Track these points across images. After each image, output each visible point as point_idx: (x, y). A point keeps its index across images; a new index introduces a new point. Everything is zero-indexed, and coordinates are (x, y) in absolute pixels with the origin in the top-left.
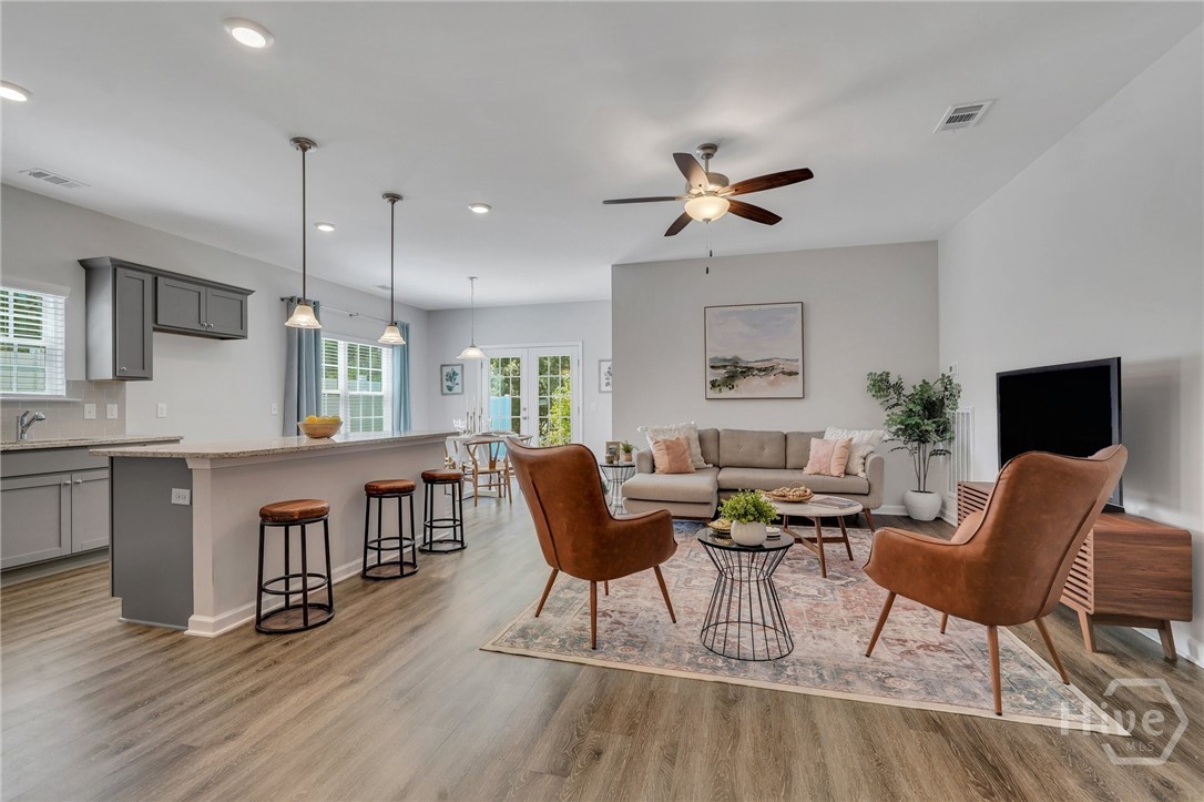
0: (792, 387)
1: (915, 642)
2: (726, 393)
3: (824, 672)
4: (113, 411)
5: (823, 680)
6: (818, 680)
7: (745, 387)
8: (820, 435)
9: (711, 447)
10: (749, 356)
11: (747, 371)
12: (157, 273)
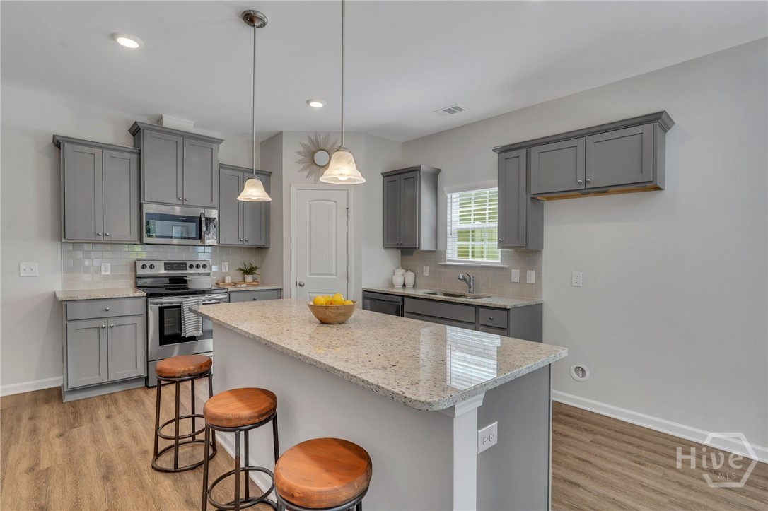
4: (531, 277)
12: (527, 146)
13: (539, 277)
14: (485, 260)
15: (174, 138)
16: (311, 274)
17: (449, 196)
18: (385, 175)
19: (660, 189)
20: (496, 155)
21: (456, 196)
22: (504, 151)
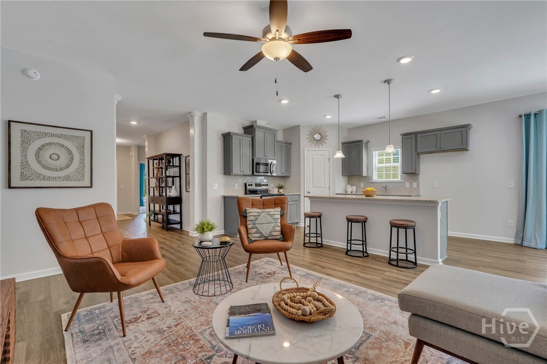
1: (142, 321)
3: (176, 290)
4: (415, 185)
5: (175, 287)
6: (176, 287)
12: (416, 134)
13: (418, 185)
14: (392, 179)
15: (263, 130)
16: (313, 187)
17: (374, 152)
18: (343, 144)
19: (467, 150)
20: (401, 136)
21: (377, 152)
22: (404, 135)
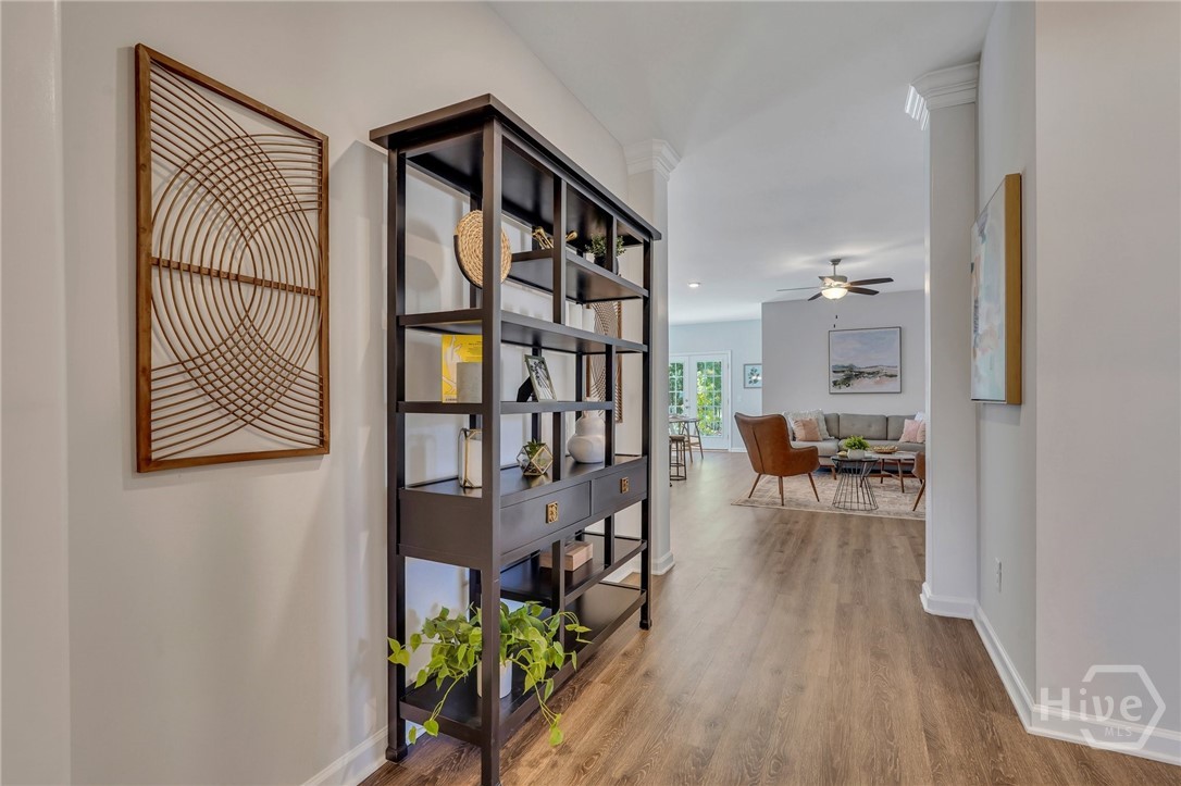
0: (893, 385)
2: (844, 389)
7: (857, 385)
8: (912, 417)
9: (833, 425)
10: (861, 364)
11: (860, 374)
